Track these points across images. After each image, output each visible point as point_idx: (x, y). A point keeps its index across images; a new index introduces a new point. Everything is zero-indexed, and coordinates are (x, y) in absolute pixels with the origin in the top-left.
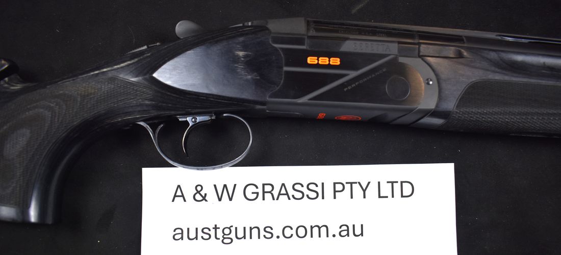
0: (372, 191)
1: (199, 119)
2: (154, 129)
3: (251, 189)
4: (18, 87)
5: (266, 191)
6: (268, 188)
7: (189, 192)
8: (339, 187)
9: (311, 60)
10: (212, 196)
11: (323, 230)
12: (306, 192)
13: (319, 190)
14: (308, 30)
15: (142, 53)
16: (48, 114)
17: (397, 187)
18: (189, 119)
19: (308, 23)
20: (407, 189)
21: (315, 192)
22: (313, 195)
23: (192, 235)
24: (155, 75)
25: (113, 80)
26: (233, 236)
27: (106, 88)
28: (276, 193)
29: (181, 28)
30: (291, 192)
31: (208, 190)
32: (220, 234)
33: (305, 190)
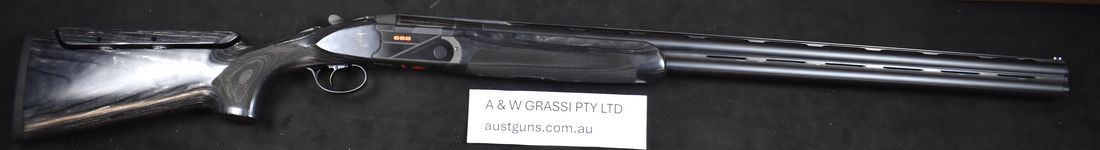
0: (598, 108)
1: (340, 67)
2: (315, 72)
3: (529, 104)
4: (244, 48)
5: (538, 105)
6: (539, 104)
7: (495, 104)
8: (579, 105)
9: (396, 38)
10: (508, 107)
11: (569, 129)
12: (561, 107)
13: (568, 106)
14: (397, 21)
15: (311, 32)
16: (262, 62)
17: (613, 107)
18: (334, 67)
19: (397, 18)
20: (618, 109)
21: (566, 107)
22: (564, 109)
23: (496, 127)
24: (318, 44)
25: (295, 46)
26: (518, 129)
27: (291, 50)
28: (543, 107)
29: (333, 19)
30: (552, 107)
31: (506, 103)
32: (511, 128)
33: (560, 105)
